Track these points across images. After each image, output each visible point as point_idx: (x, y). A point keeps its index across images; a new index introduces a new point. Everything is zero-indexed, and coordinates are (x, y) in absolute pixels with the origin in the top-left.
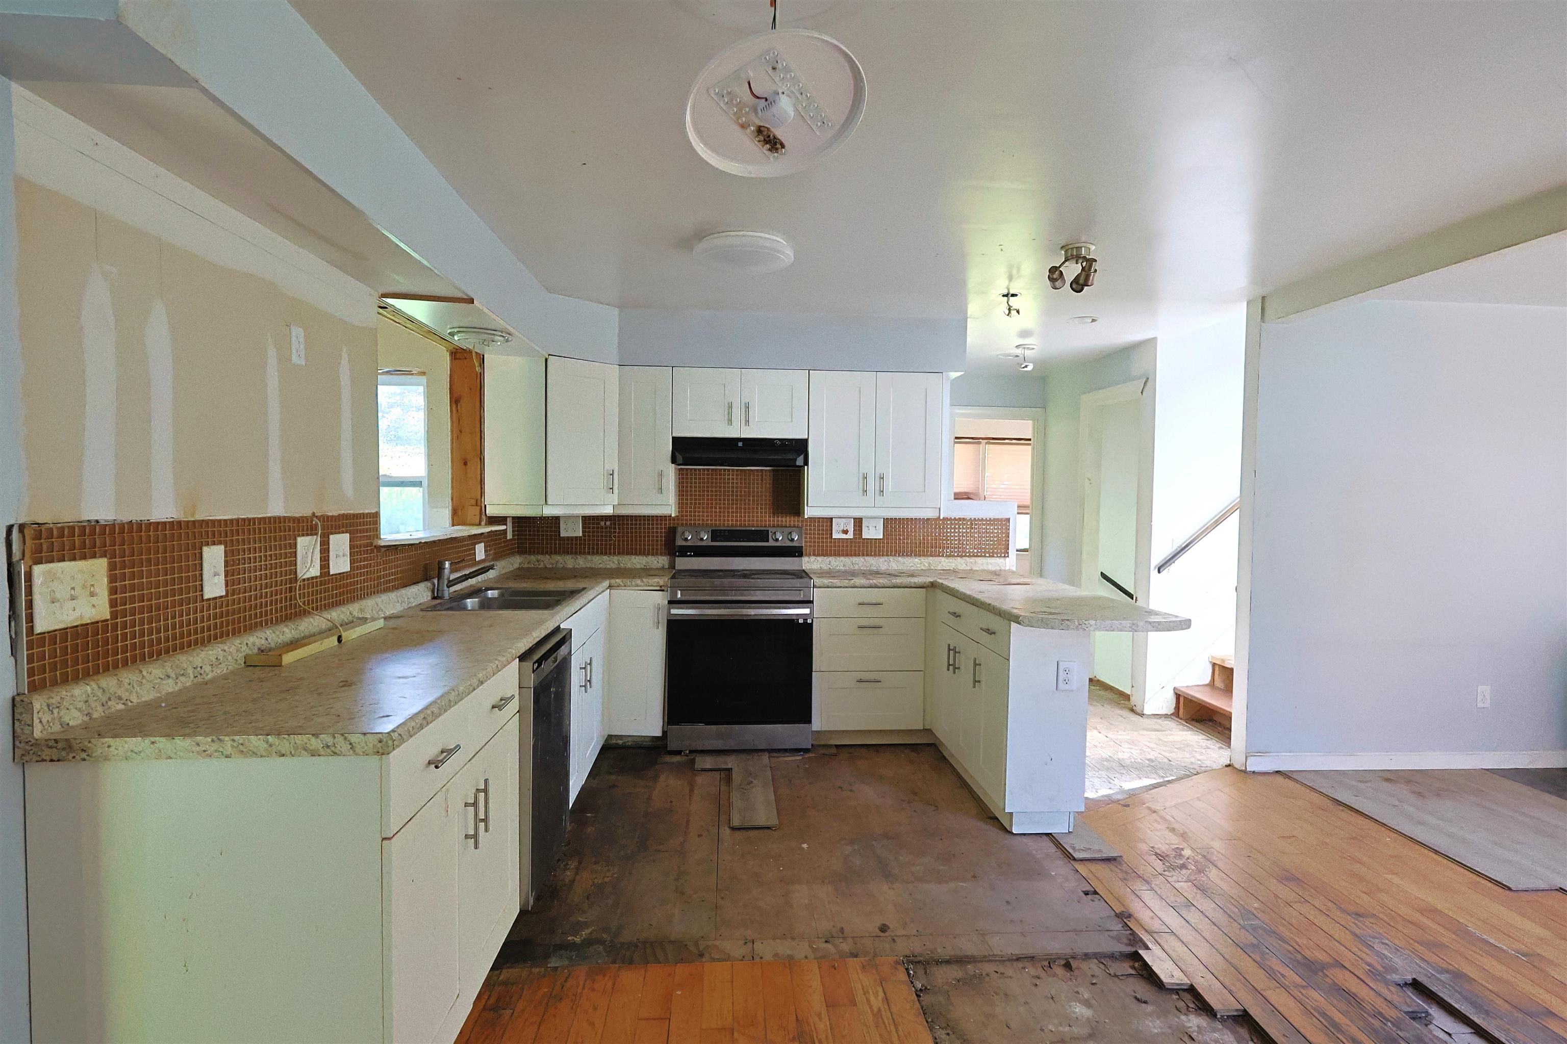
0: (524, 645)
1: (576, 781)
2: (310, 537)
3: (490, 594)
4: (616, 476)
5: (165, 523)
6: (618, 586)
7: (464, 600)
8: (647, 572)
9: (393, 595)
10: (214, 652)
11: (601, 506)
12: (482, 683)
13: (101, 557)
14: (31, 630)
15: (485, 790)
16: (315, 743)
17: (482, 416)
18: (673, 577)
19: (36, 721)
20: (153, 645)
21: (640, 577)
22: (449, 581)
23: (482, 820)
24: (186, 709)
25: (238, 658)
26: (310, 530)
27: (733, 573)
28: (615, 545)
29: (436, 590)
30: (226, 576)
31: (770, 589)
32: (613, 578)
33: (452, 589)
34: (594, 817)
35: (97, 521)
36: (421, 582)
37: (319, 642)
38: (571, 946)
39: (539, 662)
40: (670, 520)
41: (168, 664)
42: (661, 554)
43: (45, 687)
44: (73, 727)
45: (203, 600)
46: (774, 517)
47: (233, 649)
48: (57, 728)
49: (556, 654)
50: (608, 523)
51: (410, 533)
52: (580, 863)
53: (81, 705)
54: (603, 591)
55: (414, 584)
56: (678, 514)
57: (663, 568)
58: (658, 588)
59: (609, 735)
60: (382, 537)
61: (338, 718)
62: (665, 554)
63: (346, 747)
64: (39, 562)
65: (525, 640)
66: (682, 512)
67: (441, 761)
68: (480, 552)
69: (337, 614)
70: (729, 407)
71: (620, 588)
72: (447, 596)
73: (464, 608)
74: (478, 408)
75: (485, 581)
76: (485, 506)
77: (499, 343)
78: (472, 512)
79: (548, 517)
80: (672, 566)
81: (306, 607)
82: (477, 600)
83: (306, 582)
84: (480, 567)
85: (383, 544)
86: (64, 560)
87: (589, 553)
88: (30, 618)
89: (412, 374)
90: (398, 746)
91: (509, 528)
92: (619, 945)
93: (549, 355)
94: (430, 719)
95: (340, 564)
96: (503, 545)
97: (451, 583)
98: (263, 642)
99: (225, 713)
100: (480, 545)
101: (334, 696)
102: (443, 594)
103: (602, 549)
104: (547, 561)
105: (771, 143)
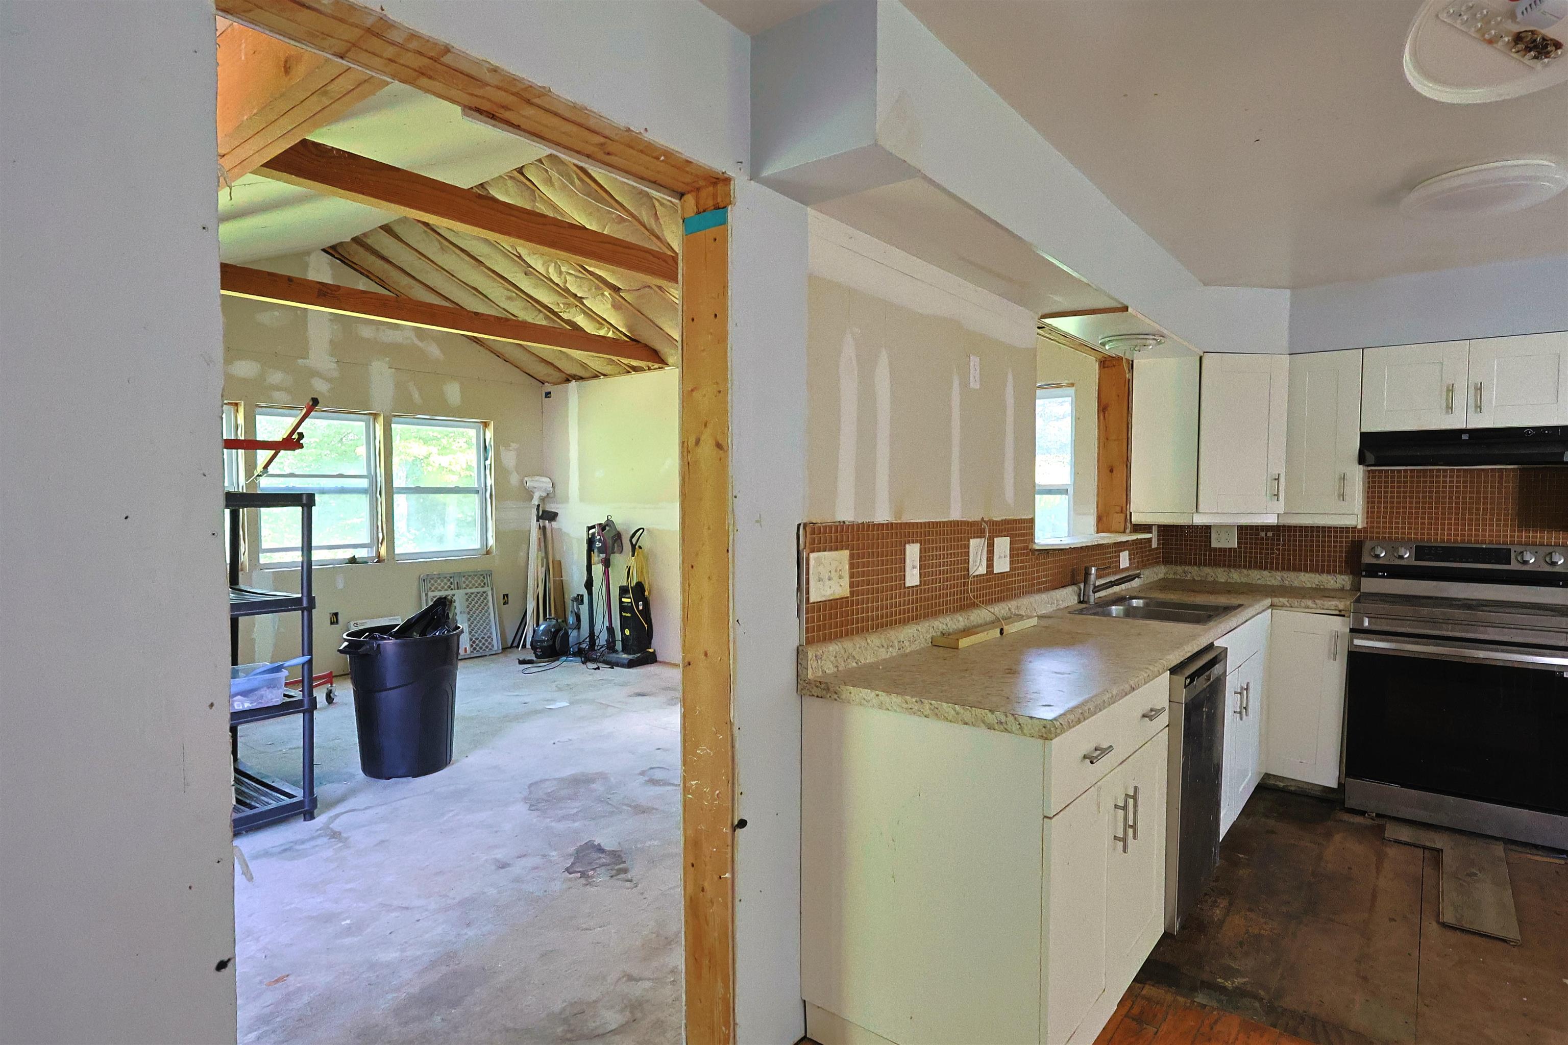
0: (1176, 658)
1: (1228, 816)
2: (979, 540)
3: (1135, 603)
4: (1282, 480)
5: (883, 524)
6: (1282, 606)
7: (1108, 606)
8: (1320, 593)
9: (1044, 596)
10: (912, 631)
11: (1264, 515)
12: (1133, 689)
13: (846, 549)
14: (808, 599)
15: (1135, 797)
16: (991, 718)
17: (1130, 422)
18: (1358, 601)
19: (809, 667)
20: (874, 620)
21: (1311, 598)
22: (1095, 587)
23: (1131, 827)
24: (896, 673)
25: (927, 638)
26: (980, 534)
27: (1450, 602)
28: (1278, 559)
29: (1082, 595)
30: (920, 569)
31: (1512, 626)
32: (1275, 596)
33: (1098, 595)
34: (1247, 859)
35: (844, 522)
36: (1069, 585)
37: (986, 633)
38: (1223, 990)
39: (1192, 677)
40: (1353, 532)
41: (883, 636)
42: (1341, 573)
43: (814, 642)
44: (829, 674)
45: (905, 587)
46: (1520, 531)
47: (924, 630)
48: (820, 674)
49: (1209, 672)
50: (1270, 534)
51: (1061, 539)
52: (1231, 904)
53: (833, 659)
54: (1263, 611)
55: (1063, 587)
56: (1365, 526)
57: (1342, 589)
58: (1337, 612)
59: (1266, 774)
60: (1036, 541)
61: (1008, 700)
62: (1346, 573)
63: (1015, 727)
64: (813, 551)
65: (1176, 653)
66: (1372, 522)
67: (1096, 757)
68: (1124, 560)
69: (1000, 609)
70: (1448, 390)
71: (1285, 608)
72: (1092, 600)
73: (1109, 614)
74: (1126, 415)
75: (1128, 589)
76: (1131, 513)
77: (1151, 347)
78: (1117, 520)
79: (1198, 526)
80: (1356, 587)
81: (976, 601)
82: (1121, 607)
83: (976, 579)
84: (1124, 576)
85: (1037, 548)
86: (825, 551)
87: (1245, 567)
88: (808, 593)
89: (1062, 387)
90: (1059, 735)
91: (1153, 536)
92: (1280, 1010)
93: (1204, 352)
94: (1086, 714)
95: (1002, 565)
96: (1148, 553)
97: (1097, 589)
98: (944, 627)
99: (923, 681)
100: (1124, 553)
101: (1002, 681)
102: (1088, 598)
103: (1261, 563)
104: (1194, 573)
105: (1539, 48)
